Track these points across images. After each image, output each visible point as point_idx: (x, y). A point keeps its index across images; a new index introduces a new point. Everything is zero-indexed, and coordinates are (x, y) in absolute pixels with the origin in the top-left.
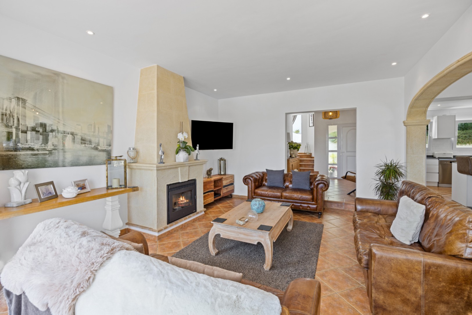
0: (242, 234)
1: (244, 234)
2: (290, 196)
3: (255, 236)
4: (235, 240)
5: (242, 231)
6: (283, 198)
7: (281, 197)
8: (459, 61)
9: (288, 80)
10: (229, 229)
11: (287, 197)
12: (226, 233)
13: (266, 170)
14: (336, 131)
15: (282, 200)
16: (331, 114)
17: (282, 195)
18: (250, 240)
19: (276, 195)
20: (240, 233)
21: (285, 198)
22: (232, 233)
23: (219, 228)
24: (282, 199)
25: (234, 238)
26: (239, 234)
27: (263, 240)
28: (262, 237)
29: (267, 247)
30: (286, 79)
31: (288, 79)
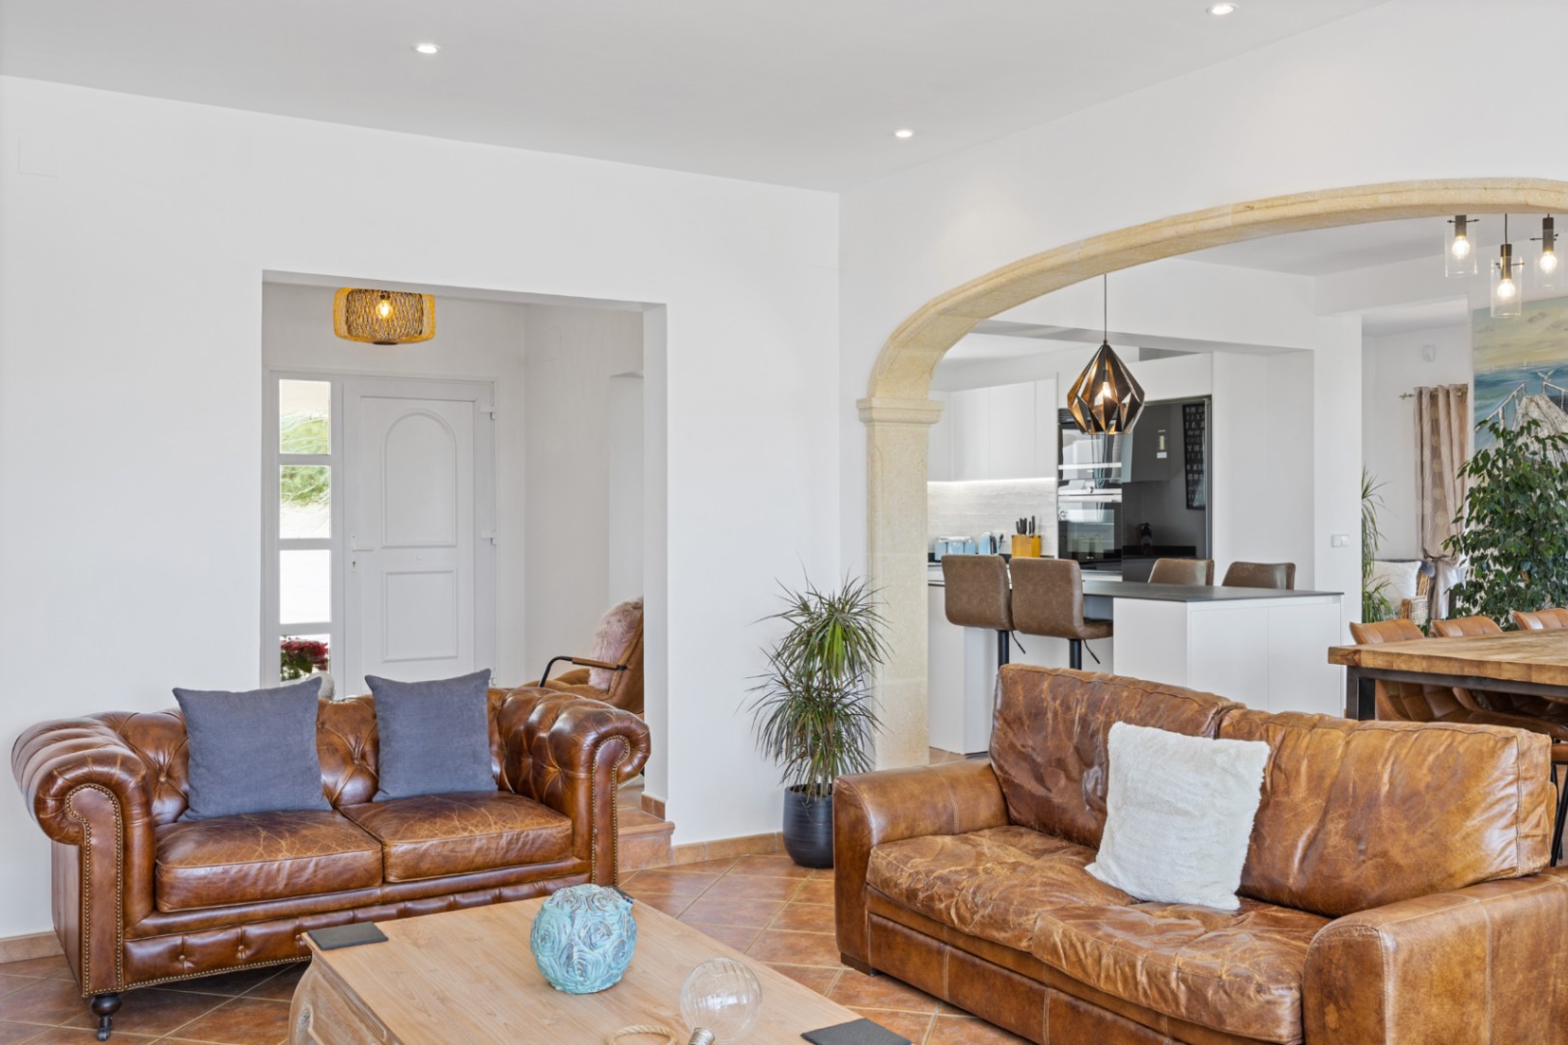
2: (446, 851)
6: (392, 879)
7: (380, 873)
8: (1250, 208)
11: (425, 865)
13: (177, 693)
14: (324, 411)
15: (388, 890)
16: (384, 309)
17: (383, 861)
19: (346, 869)
21: (413, 873)
24: (385, 882)
30: (413, 48)
31: (428, 49)
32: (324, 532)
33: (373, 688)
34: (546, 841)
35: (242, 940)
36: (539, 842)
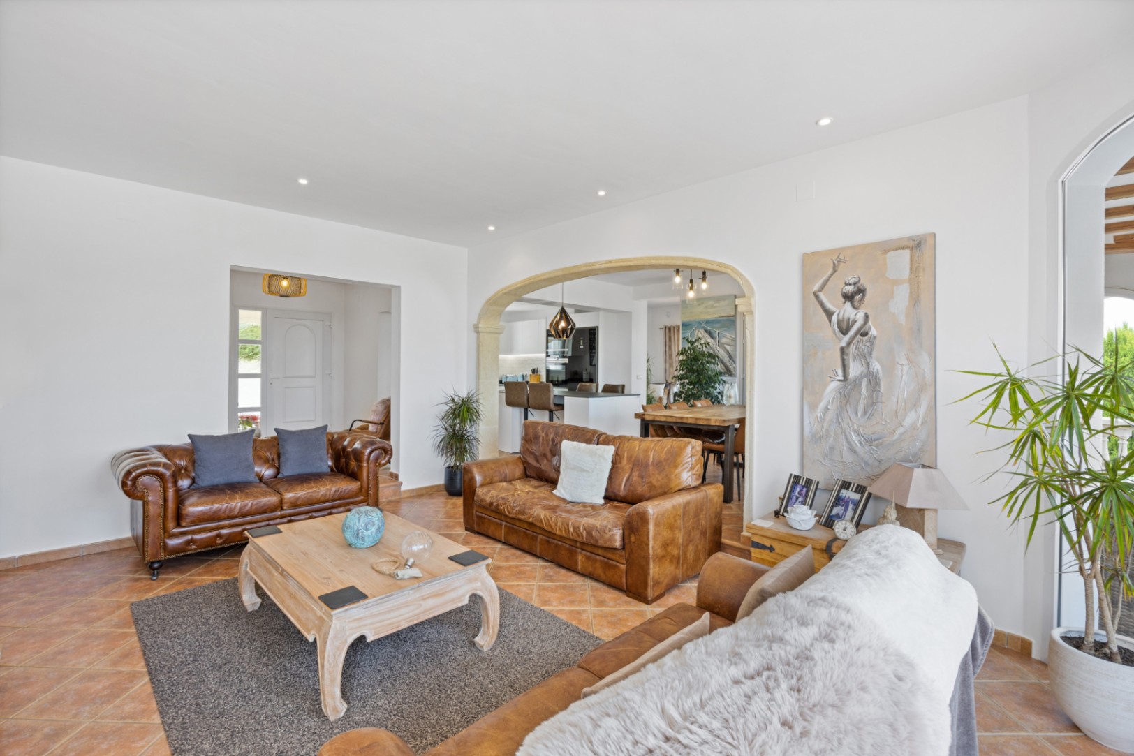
0: (428, 598)
1: (435, 595)
2: (308, 496)
3: (460, 587)
4: (416, 622)
5: (427, 589)
6: (285, 508)
7: (280, 506)
9: (301, 185)
10: (389, 605)
11: (299, 502)
12: (383, 621)
13: (190, 436)
14: (258, 323)
15: (283, 512)
16: (285, 283)
17: (281, 501)
18: (453, 600)
19: (265, 504)
20: (424, 599)
21: (294, 505)
22: (404, 610)
23: (355, 620)
24: (282, 509)
25: (410, 621)
26: (421, 602)
27: (478, 584)
28: (476, 580)
29: (491, 596)
30: (297, 181)
31: (303, 182)
32: (258, 371)
33: (277, 433)
34: (350, 491)
35: (219, 536)
36: (347, 491)
